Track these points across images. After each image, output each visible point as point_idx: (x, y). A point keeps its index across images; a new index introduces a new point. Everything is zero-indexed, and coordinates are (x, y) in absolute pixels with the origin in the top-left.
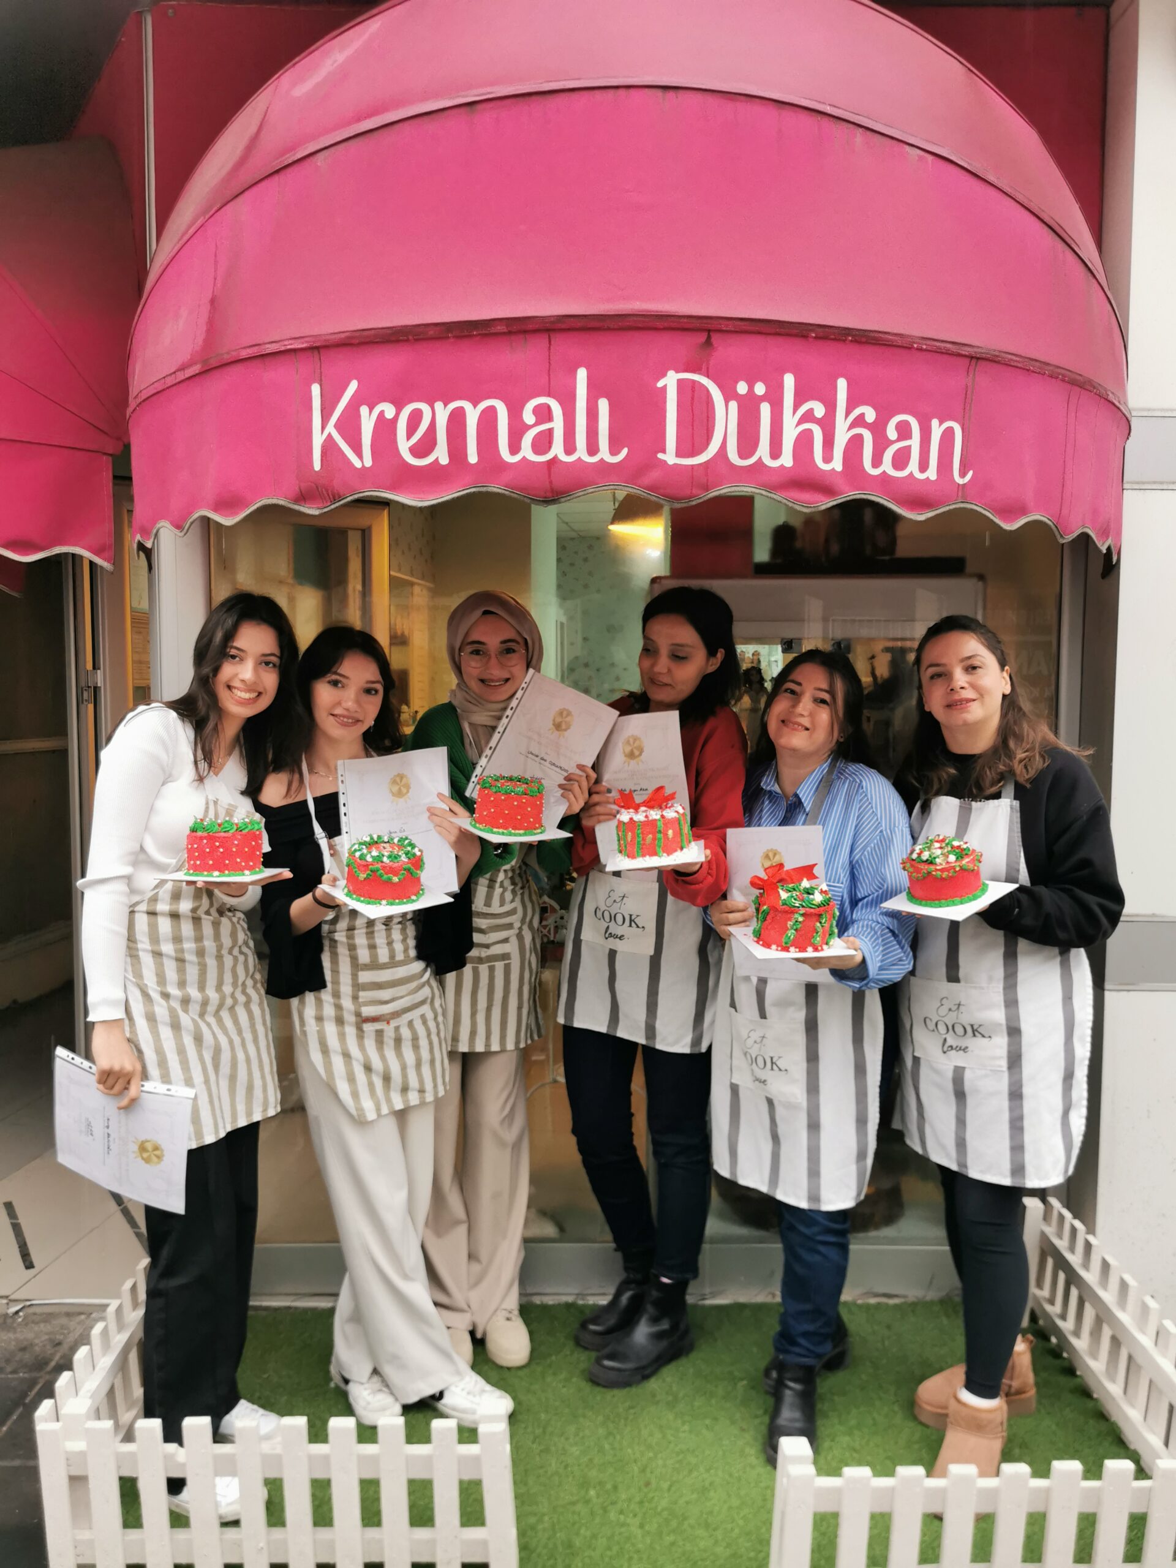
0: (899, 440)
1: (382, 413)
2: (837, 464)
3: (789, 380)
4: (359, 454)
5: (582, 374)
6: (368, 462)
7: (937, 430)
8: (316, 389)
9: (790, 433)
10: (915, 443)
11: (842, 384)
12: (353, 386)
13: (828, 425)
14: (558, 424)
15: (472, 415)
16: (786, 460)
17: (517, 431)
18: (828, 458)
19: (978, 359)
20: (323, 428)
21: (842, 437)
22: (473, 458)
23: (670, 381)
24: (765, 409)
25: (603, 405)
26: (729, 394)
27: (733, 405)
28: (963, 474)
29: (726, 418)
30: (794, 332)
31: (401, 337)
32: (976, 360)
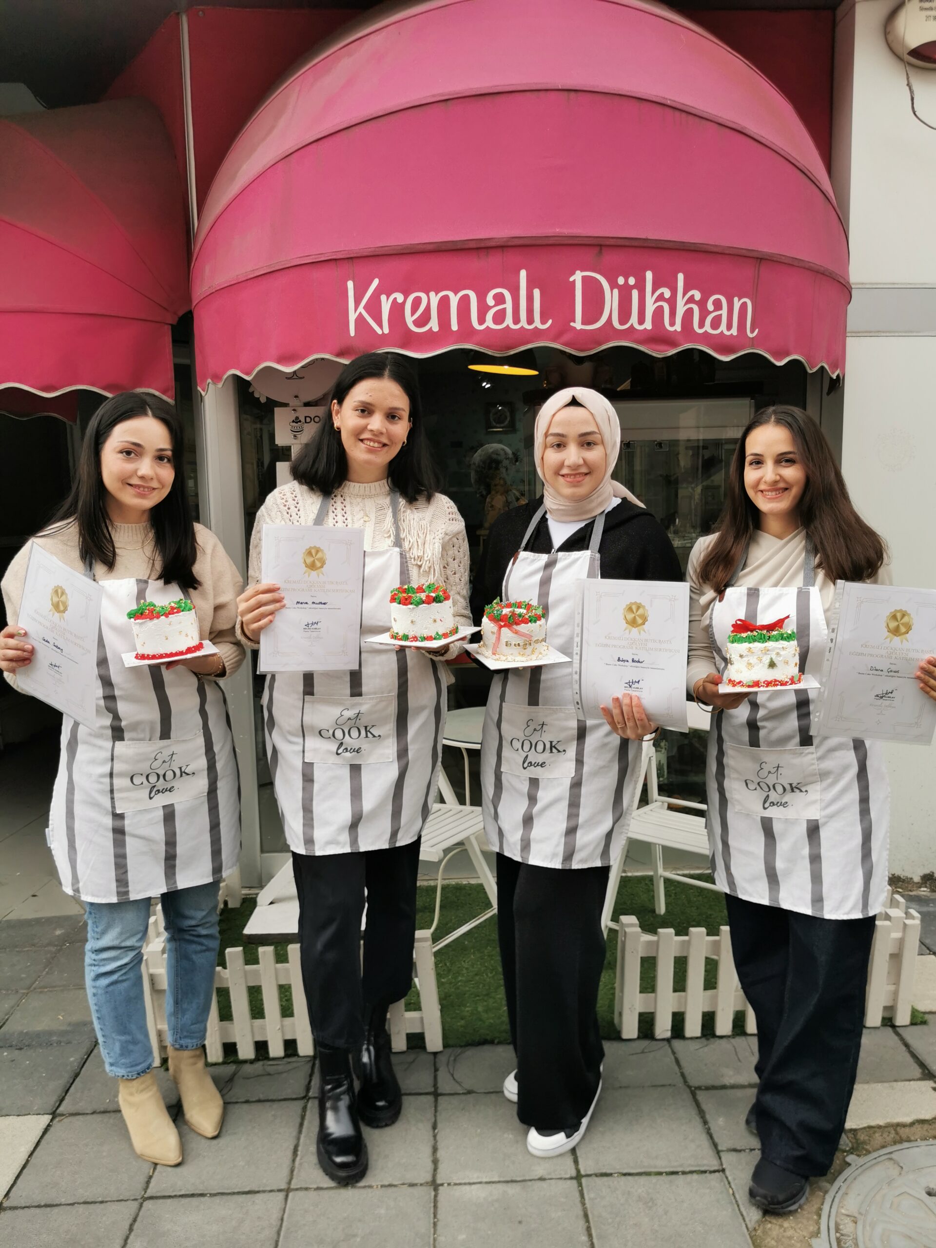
0: (714, 311)
1: (395, 299)
2: (678, 327)
3: (649, 275)
4: (380, 325)
5: (523, 274)
6: (386, 330)
7: (737, 304)
8: (350, 284)
9: (650, 308)
10: (724, 312)
11: (681, 277)
12: (376, 282)
13: (672, 302)
14: (509, 305)
15: (454, 300)
16: (648, 325)
17: (483, 309)
18: (672, 324)
20: (356, 310)
21: (681, 310)
22: (455, 327)
23: (578, 277)
24: (635, 294)
25: (537, 293)
26: (613, 285)
27: (616, 291)
28: (752, 331)
29: (611, 300)
30: (653, 245)
31: (408, 251)
32: (761, 260)
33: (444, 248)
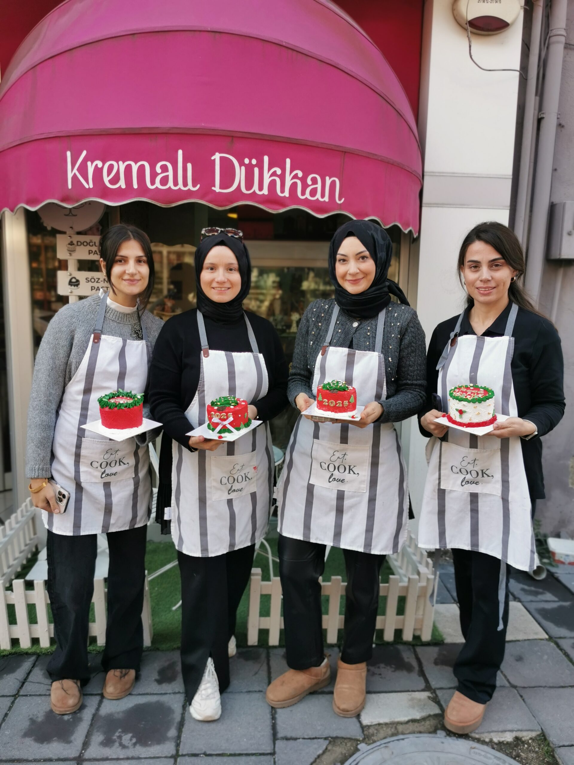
0: (312, 185)
1: (97, 165)
2: (287, 194)
3: (266, 159)
4: (88, 182)
5: (180, 152)
6: (91, 186)
7: (328, 181)
8: (69, 154)
9: (267, 180)
10: (319, 186)
11: (288, 161)
12: (84, 153)
13: (282, 177)
14: (170, 173)
15: (135, 168)
16: (265, 191)
17: (154, 175)
18: (283, 191)
19: (345, 152)
20: (72, 171)
21: (288, 182)
22: (135, 186)
23: (217, 157)
24: (256, 170)
25: (189, 166)
26: (241, 164)
27: (243, 168)
28: (340, 200)
29: (240, 174)
30: (268, 138)
31: (104, 133)
32: (345, 153)
33: (127, 132)
